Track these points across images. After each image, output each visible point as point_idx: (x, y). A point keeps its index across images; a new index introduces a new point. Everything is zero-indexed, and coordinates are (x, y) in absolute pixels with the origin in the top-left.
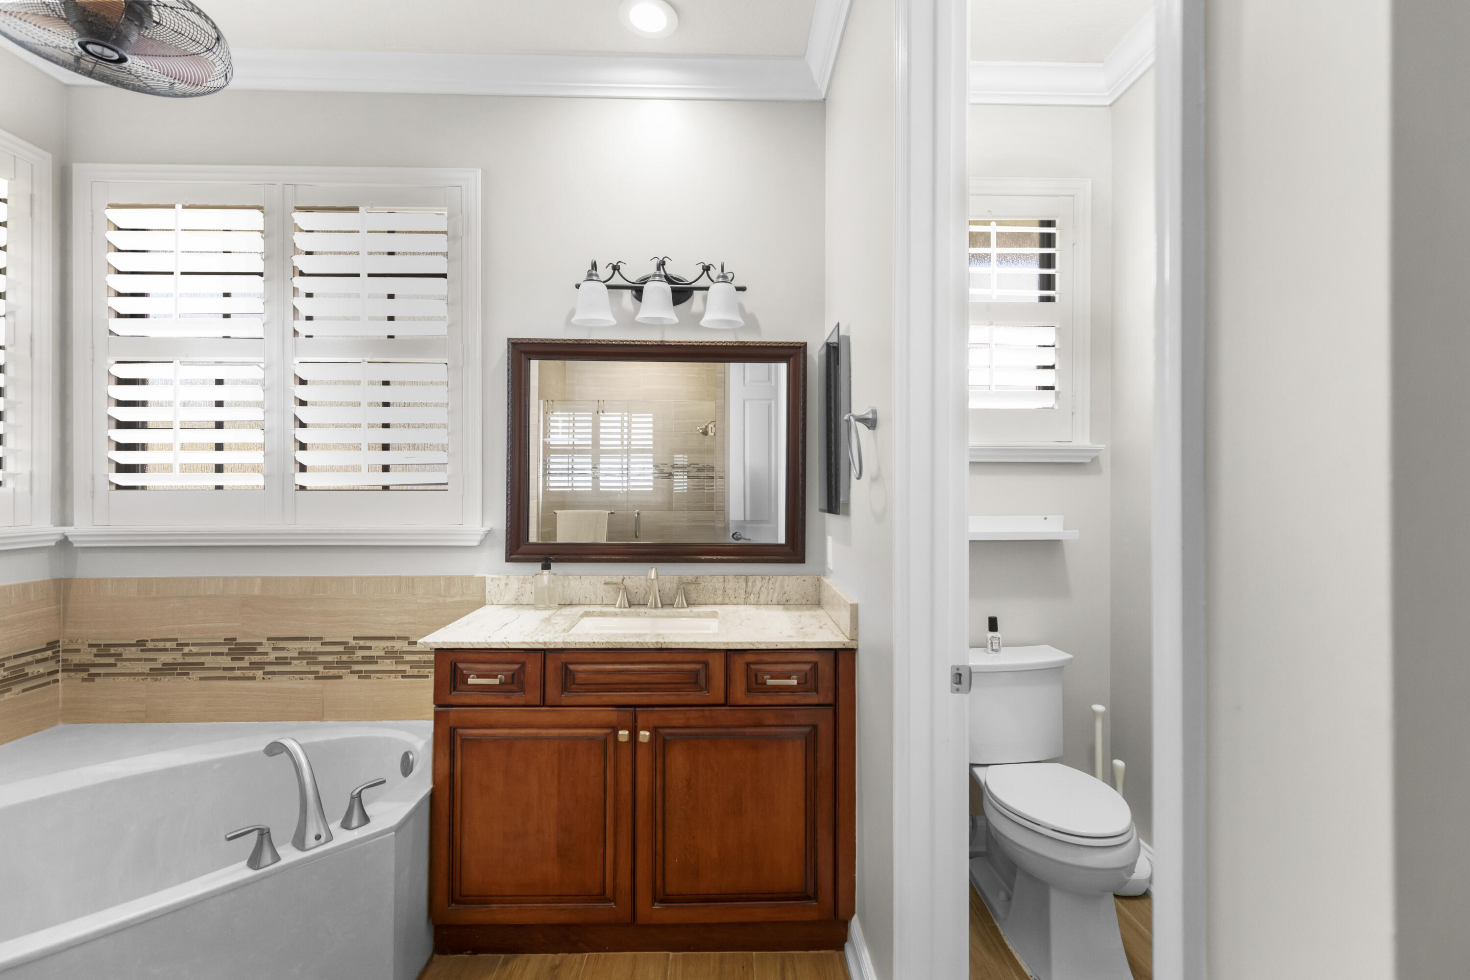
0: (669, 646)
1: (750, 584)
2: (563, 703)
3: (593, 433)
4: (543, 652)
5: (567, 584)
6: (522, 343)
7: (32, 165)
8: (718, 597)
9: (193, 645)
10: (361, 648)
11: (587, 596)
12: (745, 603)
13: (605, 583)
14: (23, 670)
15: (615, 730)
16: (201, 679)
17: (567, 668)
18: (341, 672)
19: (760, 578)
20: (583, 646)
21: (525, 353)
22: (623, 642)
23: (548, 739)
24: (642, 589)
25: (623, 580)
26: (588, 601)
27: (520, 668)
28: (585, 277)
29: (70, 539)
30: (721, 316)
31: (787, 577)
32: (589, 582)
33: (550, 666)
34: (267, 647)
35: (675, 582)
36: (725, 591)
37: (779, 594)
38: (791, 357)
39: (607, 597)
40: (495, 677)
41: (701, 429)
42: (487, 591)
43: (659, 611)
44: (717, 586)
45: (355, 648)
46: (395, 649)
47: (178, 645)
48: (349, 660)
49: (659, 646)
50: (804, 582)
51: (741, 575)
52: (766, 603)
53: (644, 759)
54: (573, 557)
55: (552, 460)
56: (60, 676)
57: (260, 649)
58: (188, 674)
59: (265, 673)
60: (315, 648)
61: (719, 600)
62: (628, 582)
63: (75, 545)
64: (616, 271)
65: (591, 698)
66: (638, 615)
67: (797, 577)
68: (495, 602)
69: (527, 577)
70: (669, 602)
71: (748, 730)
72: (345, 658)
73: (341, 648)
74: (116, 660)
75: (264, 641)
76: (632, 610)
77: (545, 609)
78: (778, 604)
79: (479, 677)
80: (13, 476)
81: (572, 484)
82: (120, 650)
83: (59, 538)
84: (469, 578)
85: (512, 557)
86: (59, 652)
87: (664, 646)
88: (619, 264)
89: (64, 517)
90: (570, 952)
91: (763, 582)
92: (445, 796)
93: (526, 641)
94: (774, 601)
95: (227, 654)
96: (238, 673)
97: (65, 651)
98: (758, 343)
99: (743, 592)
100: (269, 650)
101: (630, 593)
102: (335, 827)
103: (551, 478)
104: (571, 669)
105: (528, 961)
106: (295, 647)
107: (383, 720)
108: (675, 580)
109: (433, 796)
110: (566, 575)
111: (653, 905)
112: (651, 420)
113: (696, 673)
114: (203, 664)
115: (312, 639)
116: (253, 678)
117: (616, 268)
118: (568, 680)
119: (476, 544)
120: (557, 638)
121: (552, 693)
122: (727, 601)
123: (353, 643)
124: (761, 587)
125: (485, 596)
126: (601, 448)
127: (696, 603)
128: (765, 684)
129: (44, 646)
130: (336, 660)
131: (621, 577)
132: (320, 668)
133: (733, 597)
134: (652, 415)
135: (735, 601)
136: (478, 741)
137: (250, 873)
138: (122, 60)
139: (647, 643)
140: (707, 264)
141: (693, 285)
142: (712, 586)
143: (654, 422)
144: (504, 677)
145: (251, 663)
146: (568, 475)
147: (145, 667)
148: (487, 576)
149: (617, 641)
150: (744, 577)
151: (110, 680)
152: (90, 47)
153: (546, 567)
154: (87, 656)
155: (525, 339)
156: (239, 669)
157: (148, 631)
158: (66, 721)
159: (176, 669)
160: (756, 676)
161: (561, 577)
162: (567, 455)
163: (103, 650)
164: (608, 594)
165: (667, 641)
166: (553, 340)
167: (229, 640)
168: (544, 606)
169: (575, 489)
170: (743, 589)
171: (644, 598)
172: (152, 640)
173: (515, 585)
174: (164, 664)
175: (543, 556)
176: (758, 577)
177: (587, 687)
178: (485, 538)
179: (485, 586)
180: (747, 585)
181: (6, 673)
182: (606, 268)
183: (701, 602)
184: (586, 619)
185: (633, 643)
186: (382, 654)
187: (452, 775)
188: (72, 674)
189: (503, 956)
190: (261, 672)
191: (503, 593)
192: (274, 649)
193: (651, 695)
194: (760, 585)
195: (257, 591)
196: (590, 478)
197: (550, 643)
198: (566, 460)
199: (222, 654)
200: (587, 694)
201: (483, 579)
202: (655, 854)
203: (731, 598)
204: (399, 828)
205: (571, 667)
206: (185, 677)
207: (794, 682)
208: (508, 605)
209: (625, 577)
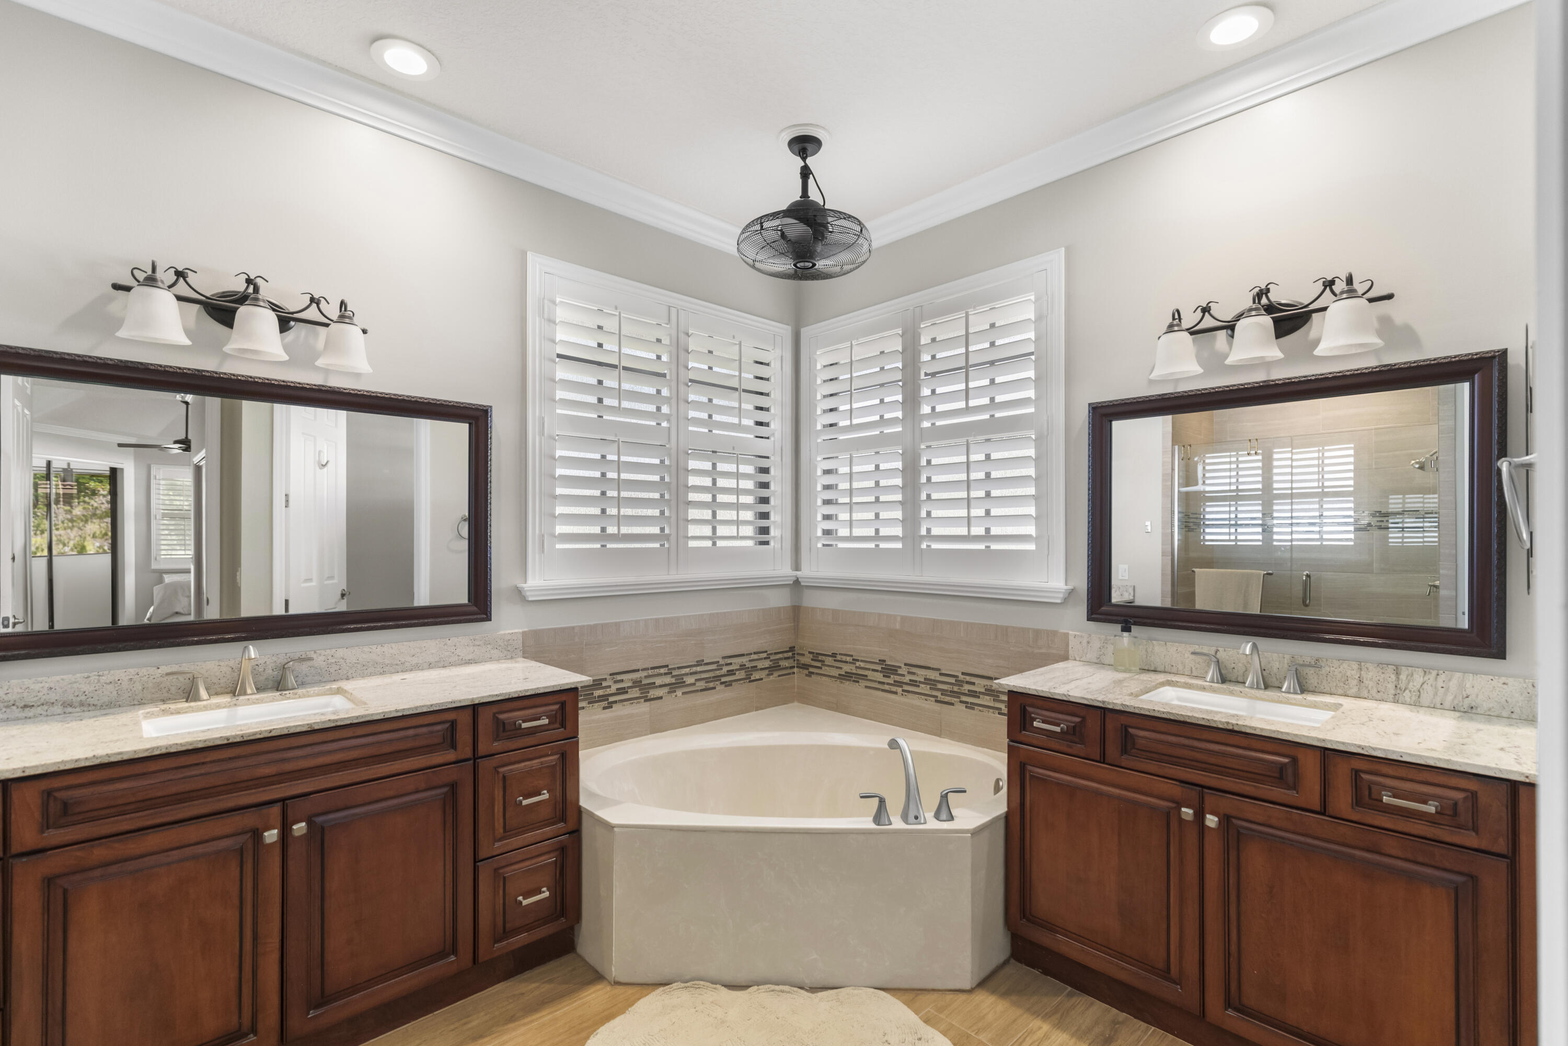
0: (1243, 730)
1: (1403, 677)
2: (1123, 764)
3: (1263, 475)
4: (1103, 710)
5: (1151, 649)
6: (1102, 406)
7: (782, 337)
8: (1350, 688)
9: (862, 661)
10: (968, 683)
11: (1174, 664)
12: (1396, 701)
13: (1193, 653)
14: (778, 663)
15: (1179, 805)
16: (866, 687)
17: (1126, 731)
18: (954, 700)
19: (1420, 671)
20: (1142, 712)
21: (1106, 415)
22: (1186, 716)
23: (1110, 796)
24: (1240, 665)
25: (1216, 652)
26: (1174, 670)
27: (1081, 722)
28: (1165, 330)
29: (800, 580)
30: (1343, 341)
31: (1471, 675)
32: (1175, 649)
33: (1110, 726)
34: (903, 671)
35: (1286, 662)
36: (1361, 681)
37: (1455, 697)
38: (1476, 373)
39: (1196, 669)
40: (1058, 725)
41: (1417, 463)
42: (1070, 647)
43: (1261, 693)
44: (1348, 674)
45: (962, 681)
46: (993, 688)
47: (853, 660)
48: (959, 691)
49: (1230, 727)
50: (1505, 686)
51: (1388, 664)
52: (1432, 706)
53: (1213, 848)
54: (1156, 622)
55: (1208, 509)
56: (796, 670)
57: (900, 672)
58: (858, 682)
59: (903, 691)
60: (935, 677)
61: (1354, 691)
62: (1222, 655)
63: (802, 584)
64: (1207, 313)
65: (1152, 767)
66: (1231, 693)
67: (1492, 677)
68: (1077, 659)
69: (1108, 637)
70: (1277, 684)
71: (1358, 853)
72: (956, 689)
73: (952, 680)
74: (822, 665)
75: (903, 666)
76: (1224, 686)
77: (1125, 671)
78: (1454, 709)
79: (1044, 722)
80: (774, 537)
81: (1236, 537)
82: (824, 657)
83: (795, 579)
84: (1054, 633)
85: (1093, 616)
86: (795, 654)
87: (1236, 728)
88: (1209, 305)
89: (797, 566)
90: (1135, 1017)
91: (1426, 678)
92: (1016, 820)
93: (1085, 697)
94: (1447, 704)
95: (881, 672)
96: (887, 687)
97: (798, 654)
98: (1414, 363)
99: (1391, 687)
100: (906, 673)
101: (1225, 667)
102: (930, 815)
103: (1207, 530)
104: (1131, 732)
105: (1092, 1004)
106: (922, 673)
107: (984, 747)
108: (1285, 659)
109: (1007, 817)
110: (1151, 639)
111: (1226, 1009)
112: (1352, 452)
113: (1282, 768)
114: (866, 676)
115: (933, 669)
116: (896, 693)
117: (1206, 310)
118: (1127, 743)
119: (1059, 601)
120: (1117, 699)
121: (1112, 750)
122: (1365, 694)
123: (961, 677)
124: (1423, 684)
125: (1068, 651)
126: (1275, 492)
127: (1316, 690)
128: (1382, 801)
129: (788, 649)
130: (949, 689)
131: (1214, 649)
132: (938, 694)
133: (1375, 690)
134: (1352, 446)
135: (1379, 696)
136: (1043, 781)
137: (873, 826)
138: (814, 265)
139: (1215, 721)
140: (1329, 278)
141: (1312, 307)
142: (1340, 672)
143: (1356, 455)
144: (1065, 727)
145: (895, 681)
146: (1230, 526)
147: (835, 672)
148: (1071, 632)
149: (1180, 713)
150: (1393, 667)
151: (819, 677)
152: (798, 265)
153: (1127, 629)
154: (807, 660)
155: (1105, 402)
156: (888, 684)
157: (838, 648)
158: (800, 701)
159: (852, 677)
160: (1370, 789)
161: (1144, 641)
162: (1228, 503)
163: (816, 656)
164: (1198, 666)
165: (1240, 723)
166: (1134, 399)
167: (882, 661)
168: (1123, 668)
169: (1239, 543)
170: (1392, 682)
171: (1244, 675)
172: (840, 654)
173: (1096, 644)
174: (846, 672)
175: (1123, 618)
176: (1417, 669)
177: (1149, 754)
178: (1068, 596)
179: (1068, 642)
180: (1398, 678)
181: (771, 663)
182: (1194, 312)
183: (1324, 691)
184: (1167, 688)
185: (1198, 718)
186: (983, 690)
187: (1022, 804)
188: (801, 670)
189: (1070, 988)
190: (901, 689)
191: (1085, 651)
192: (909, 673)
193: (1222, 779)
194: (1421, 680)
195: (898, 627)
196: (1260, 530)
197: (1109, 703)
198: (1227, 509)
199: (877, 671)
200: (1148, 761)
201: (1067, 635)
202: (1228, 954)
203: (1371, 692)
204: (976, 832)
205: (1131, 730)
206: (857, 684)
207: (1431, 808)
208: (1089, 663)
209: (1219, 649)
